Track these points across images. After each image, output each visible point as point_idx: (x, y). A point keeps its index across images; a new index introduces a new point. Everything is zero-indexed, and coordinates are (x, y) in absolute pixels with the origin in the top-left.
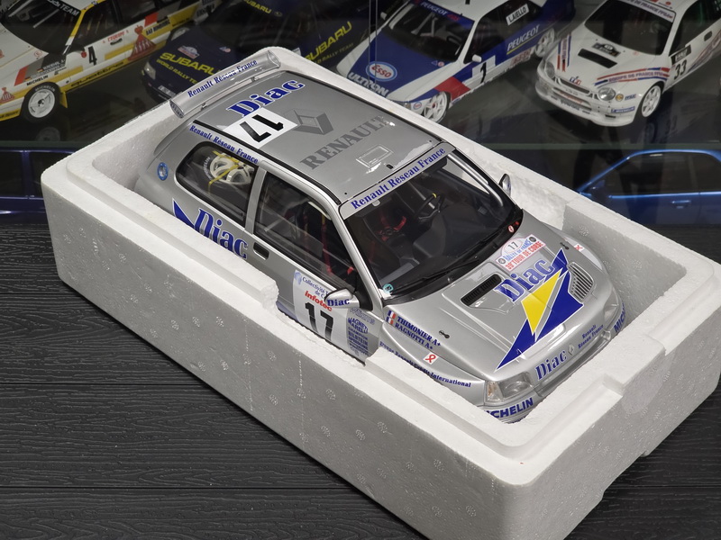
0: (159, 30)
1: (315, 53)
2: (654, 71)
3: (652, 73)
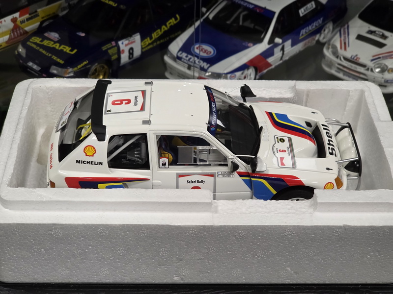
0: (30, 21)
1: (151, 38)
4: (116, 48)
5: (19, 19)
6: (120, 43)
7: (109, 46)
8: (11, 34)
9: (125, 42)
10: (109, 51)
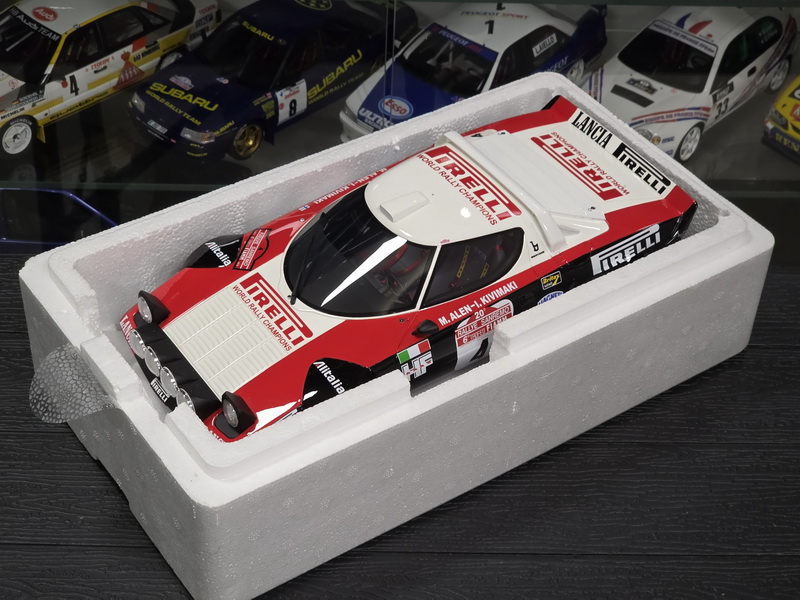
0: (148, 56)
1: (321, 85)
2: (693, 111)
3: (691, 114)
4: (273, 101)
5: (132, 55)
6: (278, 94)
7: (262, 99)
8: (120, 76)
9: (286, 92)
10: (263, 107)
